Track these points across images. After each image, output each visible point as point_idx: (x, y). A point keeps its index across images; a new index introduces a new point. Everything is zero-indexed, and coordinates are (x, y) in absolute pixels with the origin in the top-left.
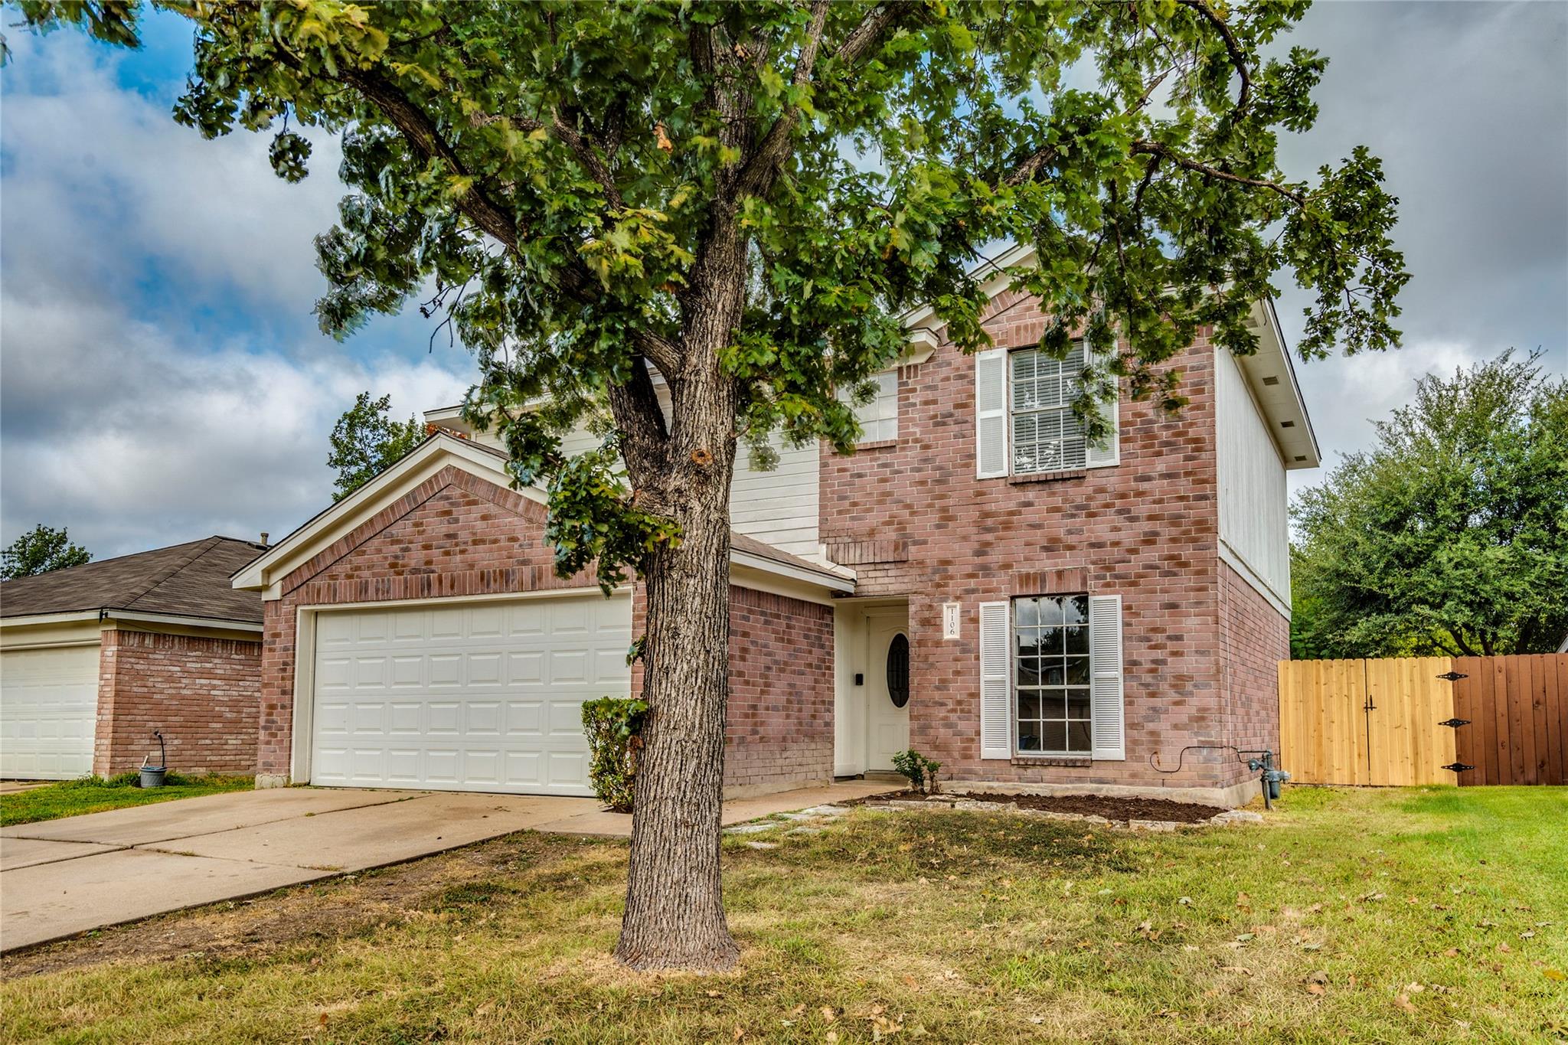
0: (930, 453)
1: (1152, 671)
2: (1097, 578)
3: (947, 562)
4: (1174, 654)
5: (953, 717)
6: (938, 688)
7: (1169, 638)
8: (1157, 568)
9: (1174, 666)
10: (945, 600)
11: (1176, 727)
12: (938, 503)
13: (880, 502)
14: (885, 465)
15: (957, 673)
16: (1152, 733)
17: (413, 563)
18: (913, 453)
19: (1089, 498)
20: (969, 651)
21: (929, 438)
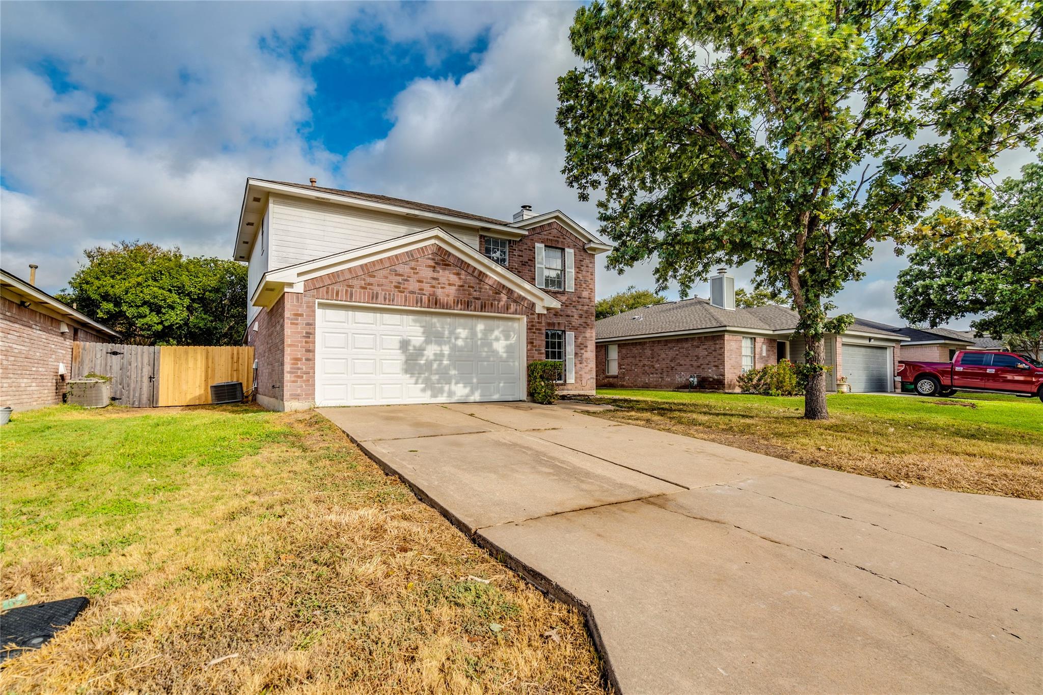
1: (581, 356)
2: (568, 326)
4: (585, 351)
7: (584, 347)
8: (582, 325)
9: (585, 355)
11: (586, 373)
16: (581, 375)
17: (411, 288)
19: (567, 301)
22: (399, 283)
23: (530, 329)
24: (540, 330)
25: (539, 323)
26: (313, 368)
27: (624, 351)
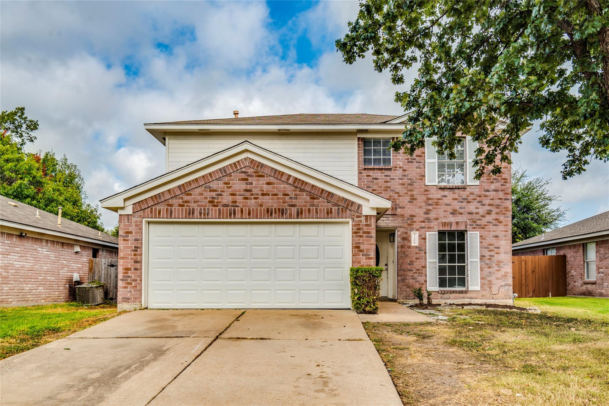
0: (406, 173)
1: (489, 259)
2: (470, 225)
3: (413, 216)
4: (497, 253)
5: (416, 275)
6: (409, 264)
7: (495, 248)
8: (492, 223)
9: (497, 257)
10: (412, 230)
11: (497, 279)
12: (409, 193)
13: (385, 190)
14: (387, 176)
15: (417, 259)
16: (489, 281)
18: (399, 172)
19: (468, 196)
20: (422, 250)
21: (405, 167)
22: (213, 198)
23: (356, 233)
24: (368, 233)
25: (367, 225)
26: (140, 276)
27: (602, 251)
